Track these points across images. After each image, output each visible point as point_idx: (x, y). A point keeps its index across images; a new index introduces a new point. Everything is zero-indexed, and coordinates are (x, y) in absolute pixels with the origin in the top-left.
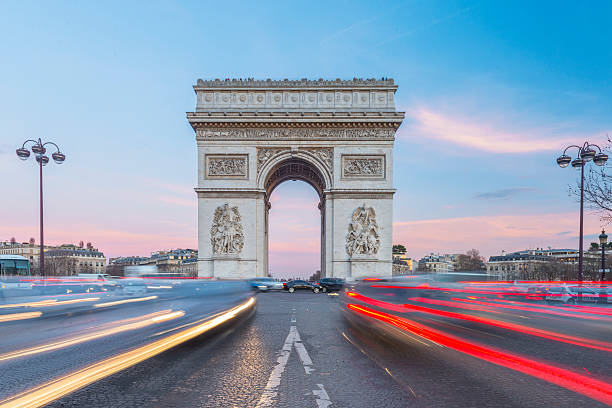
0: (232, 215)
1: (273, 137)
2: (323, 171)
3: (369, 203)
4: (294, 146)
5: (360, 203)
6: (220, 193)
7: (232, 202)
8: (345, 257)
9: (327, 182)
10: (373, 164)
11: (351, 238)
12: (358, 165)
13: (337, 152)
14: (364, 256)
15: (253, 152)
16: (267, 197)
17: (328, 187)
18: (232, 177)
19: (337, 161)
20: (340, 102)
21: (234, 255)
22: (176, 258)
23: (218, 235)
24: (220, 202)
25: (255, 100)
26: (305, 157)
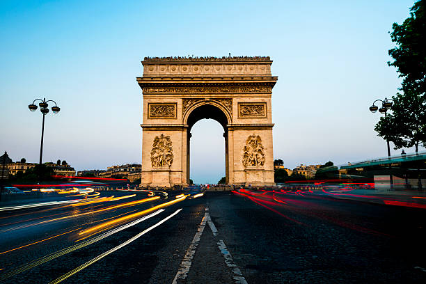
0: (165, 141)
1: (193, 92)
2: (226, 113)
3: (257, 133)
4: (207, 97)
5: (251, 133)
6: (158, 128)
7: (166, 133)
8: (242, 168)
9: (229, 120)
11: (246, 156)
12: (247, 109)
13: (235, 101)
14: (254, 168)
15: (180, 101)
16: (189, 129)
17: (230, 123)
18: (166, 117)
19: (235, 107)
20: (235, 71)
21: (167, 168)
22: (125, 170)
23: (155, 155)
24: (158, 134)
25: (182, 69)
26: (214, 104)
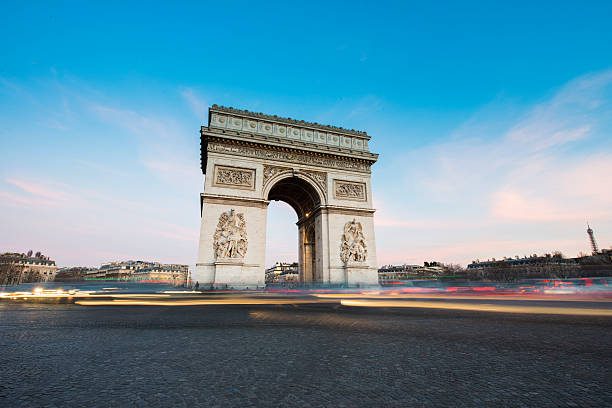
0: (238, 221)
2: (319, 191)
3: (358, 219)
4: (296, 168)
5: (351, 218)
6: (227, 200)
7: (238, 209)
8: (341, 264)
9: (322, 199)
10: (357, 189)
11: (345, 247)
12: (346, 188)
13: (331, 176)
14: (357, 263)
15: (260, 169)
17: (323, 203)
18: (239, 187)
19: (330, 183)
20: (332, 141)
21: (239, 259)
23: (222, 240)
24: (227, 209)
25: (264, 128)
26: (304, 177)
